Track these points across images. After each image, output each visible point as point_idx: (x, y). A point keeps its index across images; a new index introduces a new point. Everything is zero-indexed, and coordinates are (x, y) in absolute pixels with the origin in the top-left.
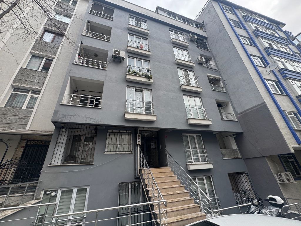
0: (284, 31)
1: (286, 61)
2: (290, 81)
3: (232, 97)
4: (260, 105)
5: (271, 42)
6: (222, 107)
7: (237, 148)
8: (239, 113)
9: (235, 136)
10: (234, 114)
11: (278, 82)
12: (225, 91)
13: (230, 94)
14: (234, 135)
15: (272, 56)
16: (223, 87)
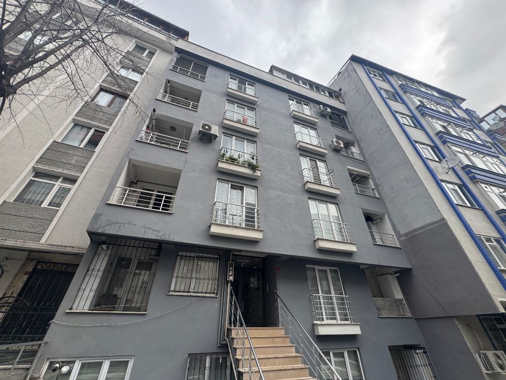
0: (464, 108)
1: (473, 154)
2: (483, 186)
3: (389, 207)
4: (437, 222)
5: (446, 124)
6: (374, 222)
7: (403, 298)
8: (402, 233)
9: (398, 275)
10: (395, 236)
11: (463, 187)
12: (377, 196)
13: (386, 201)
14: (396, 273)
15: (449, 145)
16: (374, 189)
